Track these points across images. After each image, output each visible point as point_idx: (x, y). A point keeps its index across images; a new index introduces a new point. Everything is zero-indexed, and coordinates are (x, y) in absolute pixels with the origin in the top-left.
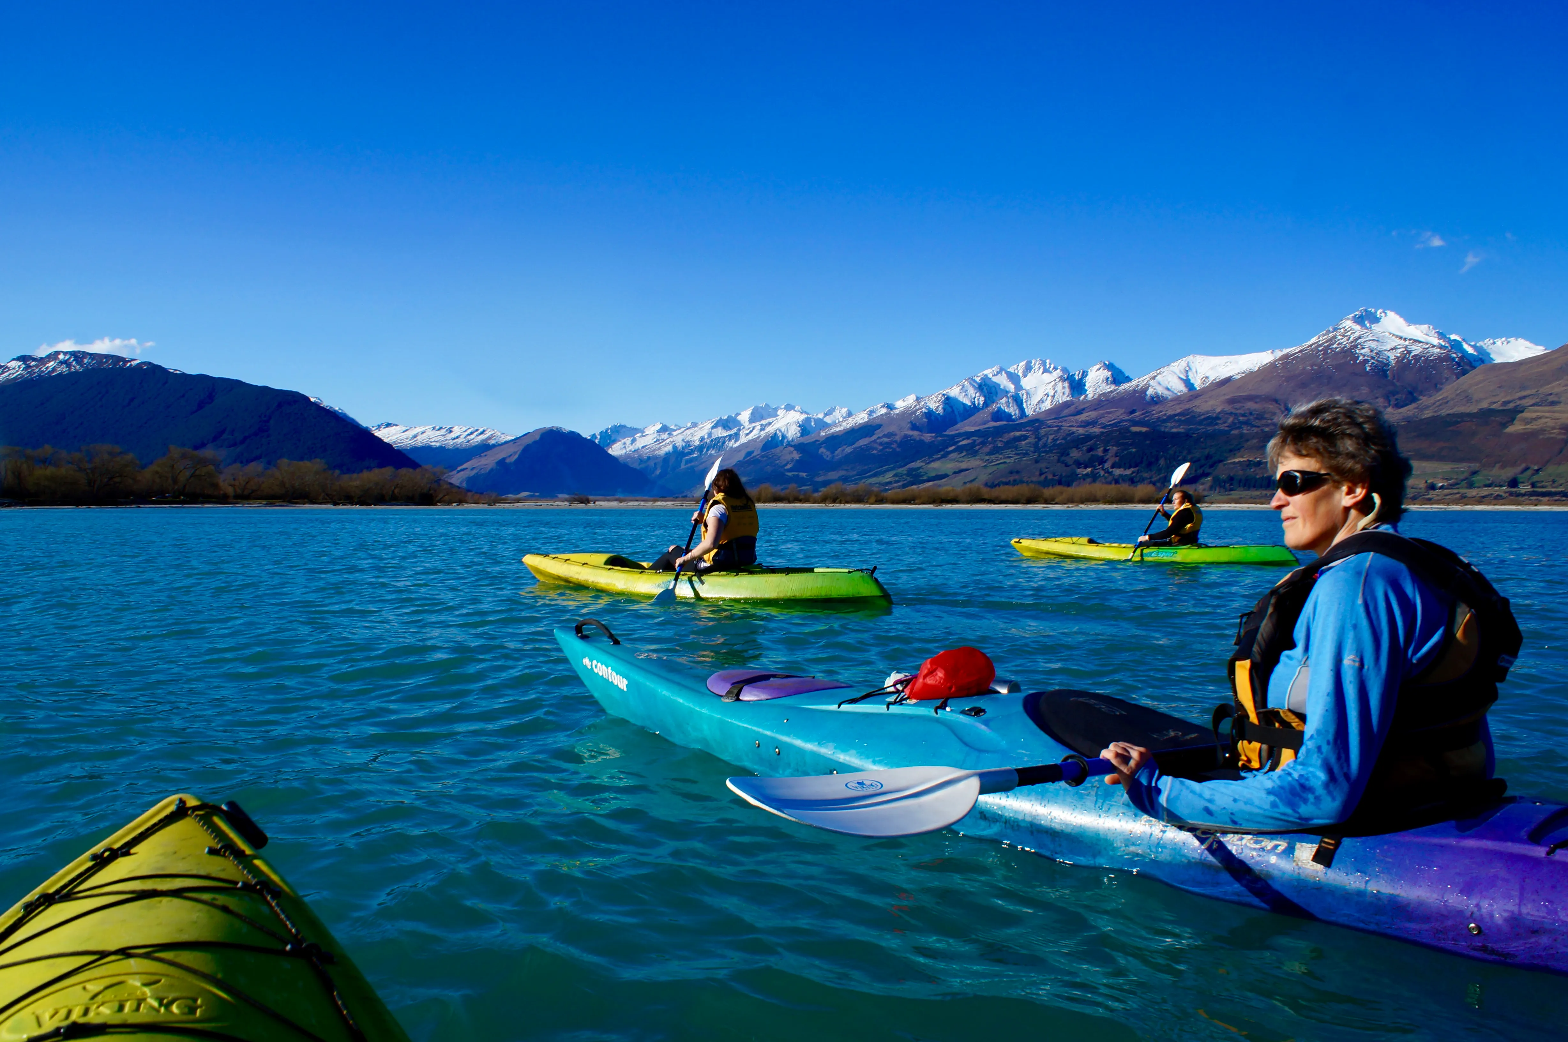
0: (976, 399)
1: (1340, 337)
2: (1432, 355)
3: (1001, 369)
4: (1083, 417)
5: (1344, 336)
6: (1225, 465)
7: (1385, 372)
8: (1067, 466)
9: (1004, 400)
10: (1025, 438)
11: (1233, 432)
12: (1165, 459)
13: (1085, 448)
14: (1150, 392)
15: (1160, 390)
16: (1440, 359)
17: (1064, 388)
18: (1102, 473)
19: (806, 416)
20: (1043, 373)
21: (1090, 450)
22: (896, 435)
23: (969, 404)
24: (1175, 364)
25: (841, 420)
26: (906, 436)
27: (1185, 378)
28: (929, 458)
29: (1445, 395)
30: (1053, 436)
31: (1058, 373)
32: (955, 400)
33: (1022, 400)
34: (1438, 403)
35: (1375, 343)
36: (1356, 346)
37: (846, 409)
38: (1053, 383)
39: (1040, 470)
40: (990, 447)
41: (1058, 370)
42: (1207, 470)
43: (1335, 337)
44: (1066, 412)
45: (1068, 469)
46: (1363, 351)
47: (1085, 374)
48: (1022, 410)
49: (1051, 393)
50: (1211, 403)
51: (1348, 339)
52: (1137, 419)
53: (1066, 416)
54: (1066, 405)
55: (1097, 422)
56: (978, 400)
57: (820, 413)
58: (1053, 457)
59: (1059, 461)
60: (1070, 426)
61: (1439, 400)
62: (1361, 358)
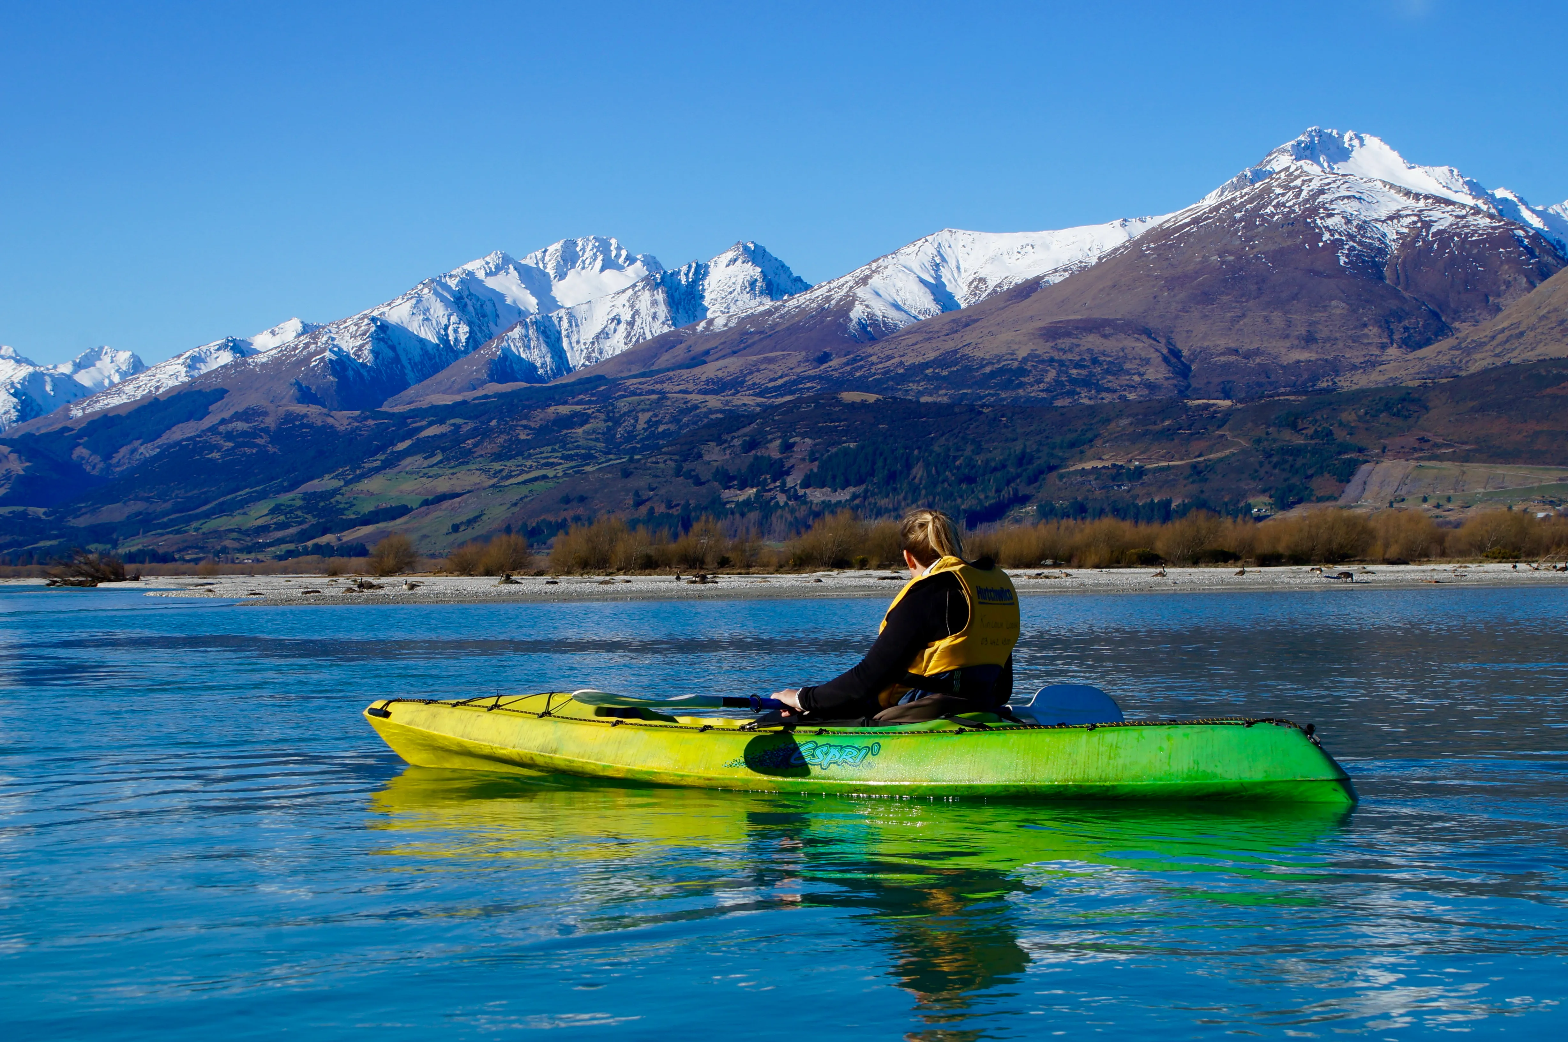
0: (450, 329)
1: (1279, 191)
2: (1475, 232)
3: (506, 260)
4: (710, 370)
5: (1287, 188)
6: (1061, 477)
7: (1378, 267)
8: (699, 482)
9: (517, 332)
10: (584, 419)
11: (1058, 403)
12: (927, 465)
13: (736, 442)
14: (857, 313)
15: (879, 309)
16: (1493, 240)
17: (654, 303)
18: (782, 499)
19: (31, 369)
20: (602, 270)
21: (751, 445)
22: (265, 414)
23: (435, 340)
24: (911, 249)
25: (116, 379)
26: (289, 417)
27: (933, 281)
28: (353, 470)
29: (1514, 319)
30: (648, 415)
31: (637, 270)
32: (401, 330)
33: (559, 333)
34: (1501, 338)
35: (1355, 204)
36: (1314, 211)
37: (128, 354)
38: (630, 292)
39: (637, 494)
40: (500, 440)
41: (639, 264)
42: (1024, 490)
43: (1268, 190)
44: (665, 360)
45: (703, 490)
46: (1330, 222)
47: (701, 272)
48: (559, 354)
49: (626, 316)
50: (1006, 336)
51: (1297, 196)
52: (836, 374)
53: (668, 370)
54: (663, 343)
55: (744, 381)
56: (456, 331)
57: (64, 362)
58: (665, 463)
59: (678, 472)
60: (680, 392)
61: (1503, 331)
62: (1326, 236)
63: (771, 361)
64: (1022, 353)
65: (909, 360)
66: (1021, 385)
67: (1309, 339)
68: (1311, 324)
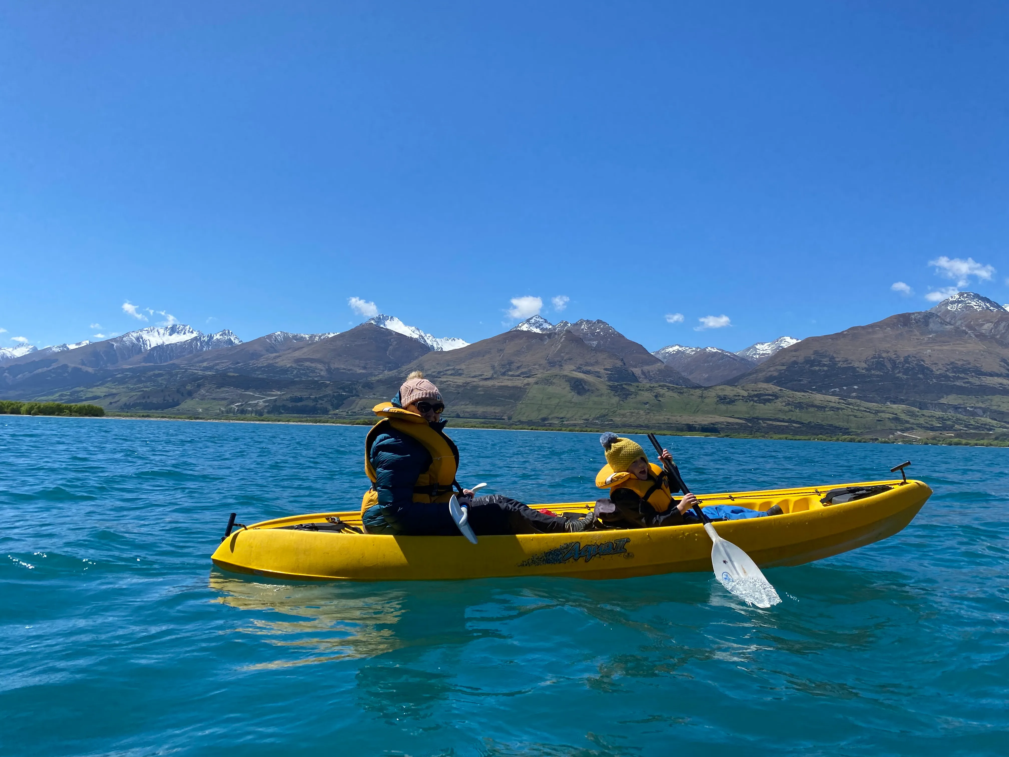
4: (205, 364)
10: (162, 375)
11: (296, 379)
13: (195, 384)
22: (68, 367)
26: (76, 369)
30: (181, 375)
40: (136, 380)
44: (195, 360)
53: (194, 363)
55: (212, 368)
63: (223, 363)
64: (288, 366)
65: (259, 365)
66: (287, 374)
67: (365, 368)
68: (366, 364)
